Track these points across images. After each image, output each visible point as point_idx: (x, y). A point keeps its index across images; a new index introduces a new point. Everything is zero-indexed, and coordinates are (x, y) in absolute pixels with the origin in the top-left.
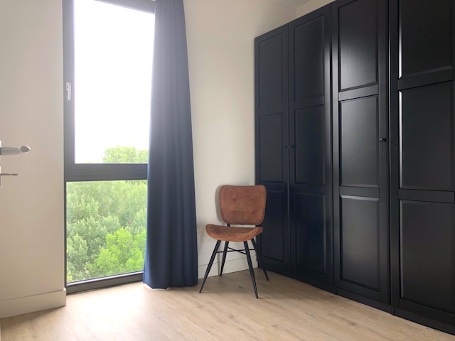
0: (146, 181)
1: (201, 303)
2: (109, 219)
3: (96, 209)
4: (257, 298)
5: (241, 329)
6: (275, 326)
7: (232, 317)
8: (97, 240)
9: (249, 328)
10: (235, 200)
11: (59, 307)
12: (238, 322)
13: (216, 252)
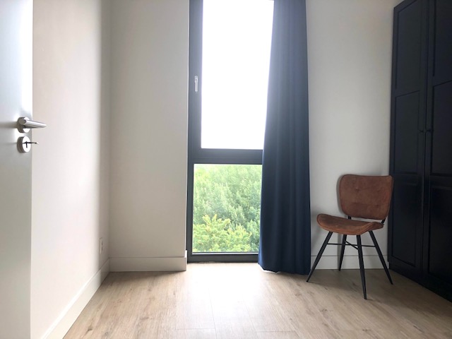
0: (261, 166)
1: (301, 292)
4: (365, 298)
5: (326, 325)
6: (366, 330)
7: (324, 311)
9: (335, 326)
10: (358, 190)
11: (180, 271)
12: (327, 318)
13: (326, 243)
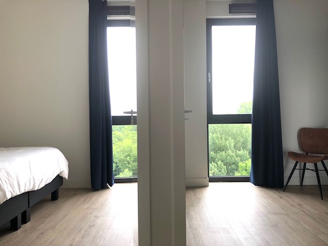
0: (251, 124)
2: (241, 152)
3: (232, 145)
4: (322, 199)
5: (303, 211)
6: (327, 213)
7: (300, 205)
8: (233, 166)
9: (309, 211)
10: (312, 137)
11: (205, 186)
13: (294, 168)
